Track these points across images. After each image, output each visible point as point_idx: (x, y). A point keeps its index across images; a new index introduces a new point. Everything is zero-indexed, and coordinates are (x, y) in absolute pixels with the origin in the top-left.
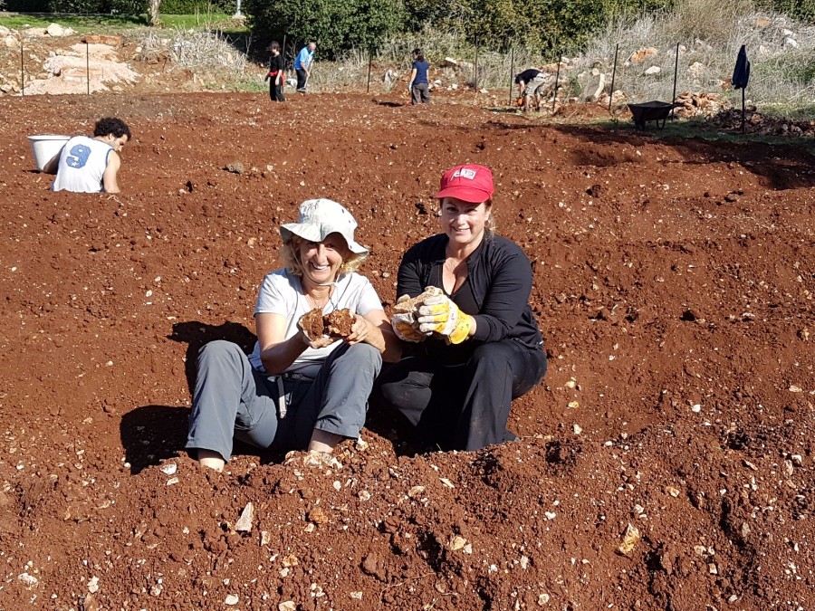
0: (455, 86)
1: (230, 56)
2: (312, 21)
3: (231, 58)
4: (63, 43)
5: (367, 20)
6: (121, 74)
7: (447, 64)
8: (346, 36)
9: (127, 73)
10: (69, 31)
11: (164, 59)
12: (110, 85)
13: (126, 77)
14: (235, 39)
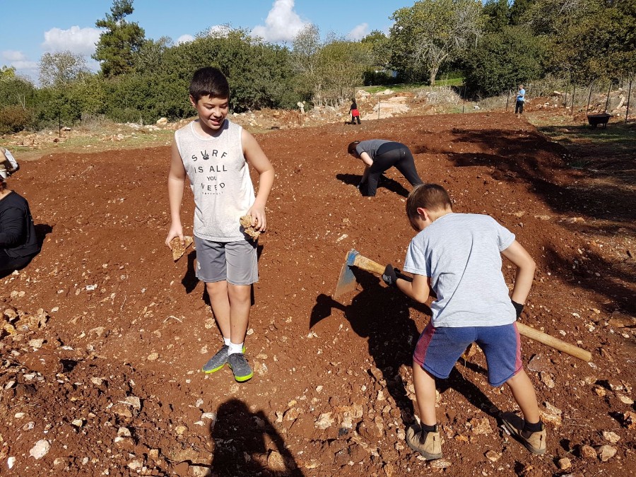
0: (556, 106)
1: (453, 97)
2: (489, 78)
3: (453, 98)
4: (387, 98)
5: (517, 75)
6: (401, 109)
7: (555, 95)
8: (506, 84)
9: (404, 108)
10: (392, 92)
11: (423, 101)
12: (394, 114)
13: (403, 110)
14: (456, 89)
